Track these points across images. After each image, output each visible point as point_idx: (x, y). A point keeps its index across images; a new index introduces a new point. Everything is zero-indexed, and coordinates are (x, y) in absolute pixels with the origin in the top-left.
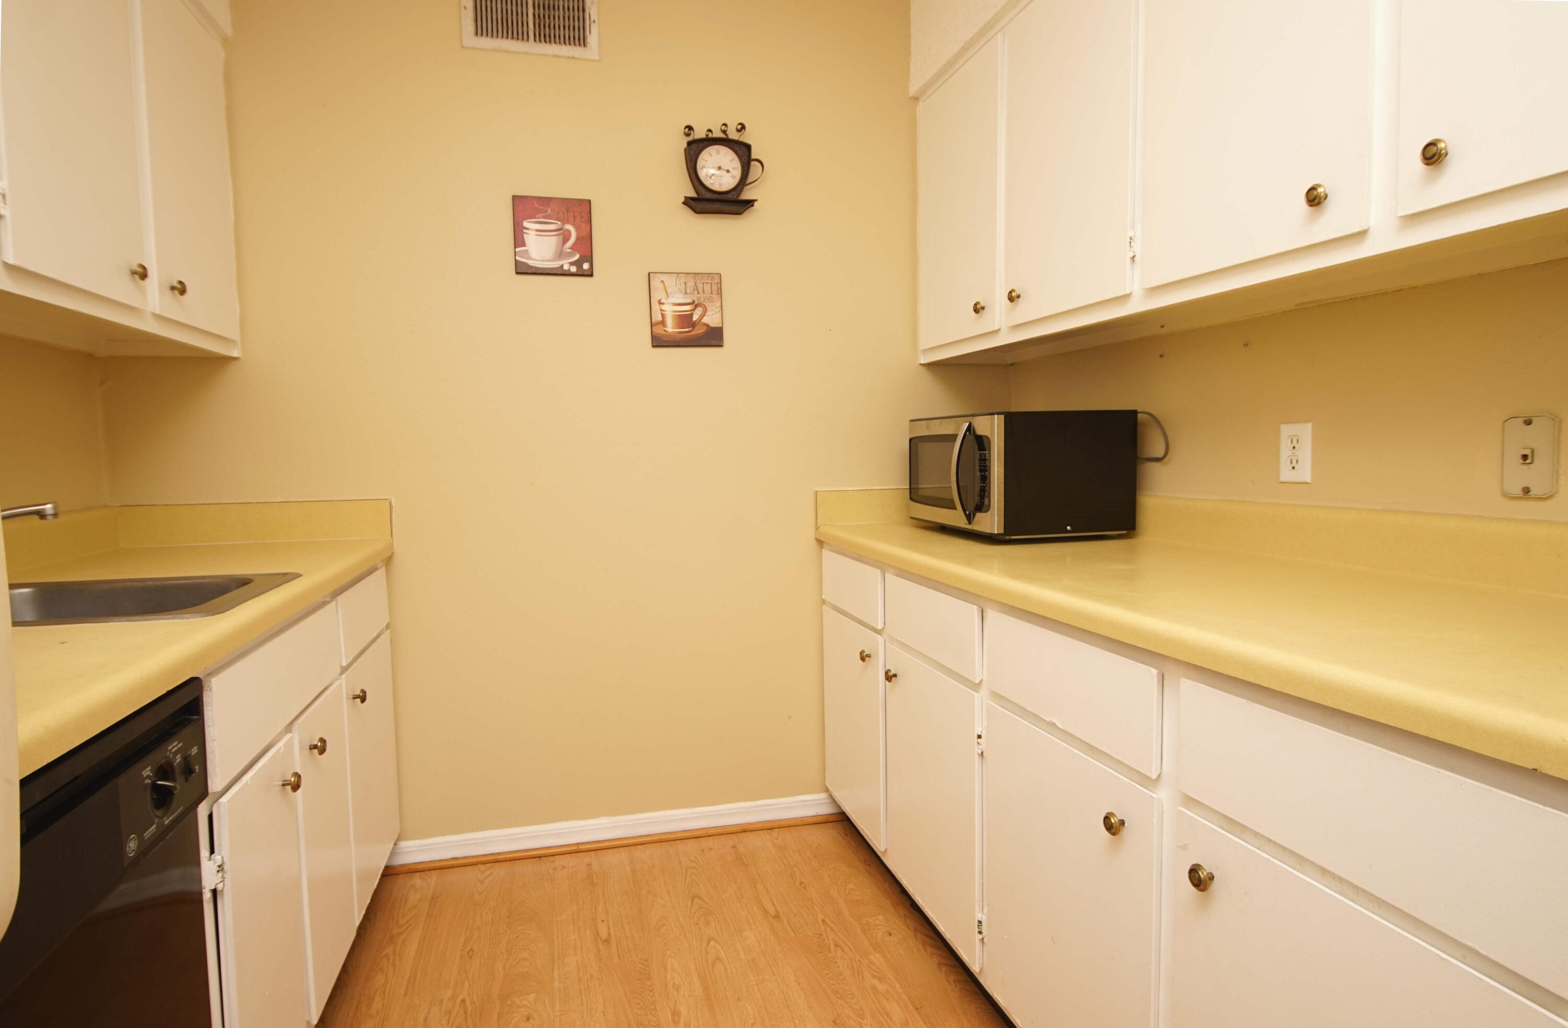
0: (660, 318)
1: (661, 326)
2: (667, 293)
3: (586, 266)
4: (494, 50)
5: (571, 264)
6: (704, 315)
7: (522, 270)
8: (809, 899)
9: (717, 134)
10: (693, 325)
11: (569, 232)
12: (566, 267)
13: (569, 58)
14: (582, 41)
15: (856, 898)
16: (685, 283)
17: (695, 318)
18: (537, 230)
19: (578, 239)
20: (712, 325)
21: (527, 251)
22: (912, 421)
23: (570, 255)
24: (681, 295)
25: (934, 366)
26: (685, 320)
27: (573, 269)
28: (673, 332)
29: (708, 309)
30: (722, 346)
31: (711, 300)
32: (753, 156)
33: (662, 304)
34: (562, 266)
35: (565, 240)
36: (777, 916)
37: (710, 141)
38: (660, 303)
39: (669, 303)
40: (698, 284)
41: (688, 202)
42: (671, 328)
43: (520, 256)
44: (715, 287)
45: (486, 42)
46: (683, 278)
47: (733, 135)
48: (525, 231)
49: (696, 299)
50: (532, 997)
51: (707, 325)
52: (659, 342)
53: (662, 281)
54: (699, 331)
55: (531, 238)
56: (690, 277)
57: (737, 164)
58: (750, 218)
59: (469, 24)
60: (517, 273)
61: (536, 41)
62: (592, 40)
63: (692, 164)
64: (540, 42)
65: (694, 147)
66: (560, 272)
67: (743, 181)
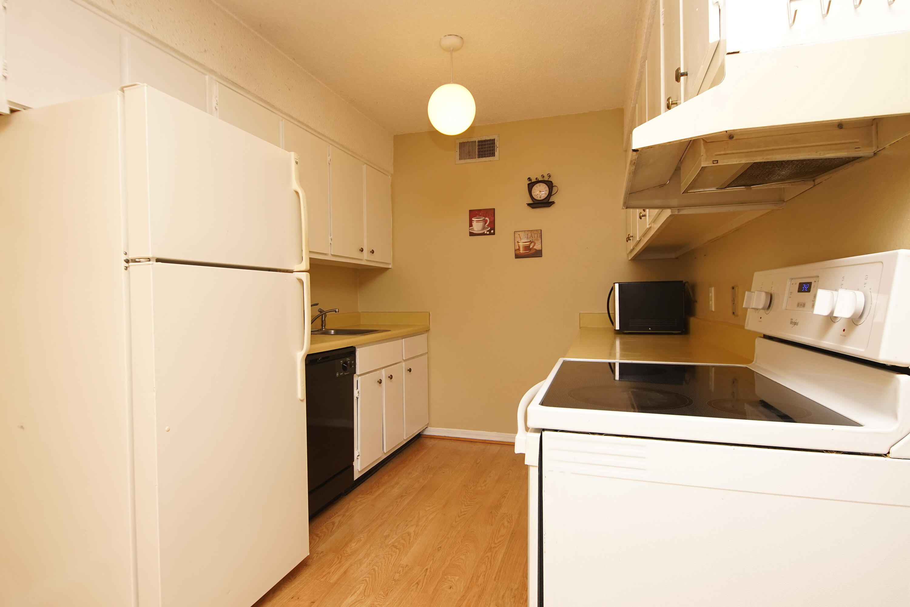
0: (518, 248)
1: (518, 251)
2: (520, 238)
3: (492, 231)
4: (465, 163)
5: (487, 231)
6: (535, 246)
7: (472, 234)
9: (540, 179)
10: (530, 249)
11: (487, 220)
12: (485, 232)
13: (489, 161)
14: (493, 155)
16: (528, 234)
17: (531, 247)
18: (476, 221)
19: (490, 222)
20: (537, 249)
21: (473, 228)
23: (487, 228)
24: (526, 239)
26: (527, 248)
27: (488, 233)
28: (523, 253)
29: (536, 243)
30: (542, 256)
31: (538, 240)
32: (553, 185)
33: (519, 242)
34: (484, 232)
35: (486, 223)
37: (538, 182)
38: (518, 242)
39: (521, 242)
40: (532, 234)
41: (529, 205)
42: (522, 251)
43: (471, 230)
44: (539, 235)
45: (463, 161)
47: (546, 179)
48: (473, 221)
49: (531, 240)
50: (448, 469)
52: (517, 256)
53: (519, 234)
54: (532, 251)
55: (474, 224)
56: (529, 232)
57: (547, 189)
58: (553, 207)
59: (458, 157)
60: (470, 236)
61: (478, 158)
62: (497, 153)
63: (530, 192)
64: (480, 157)
65: (531, 185)
66: (483, 234)
67: (550, 194)
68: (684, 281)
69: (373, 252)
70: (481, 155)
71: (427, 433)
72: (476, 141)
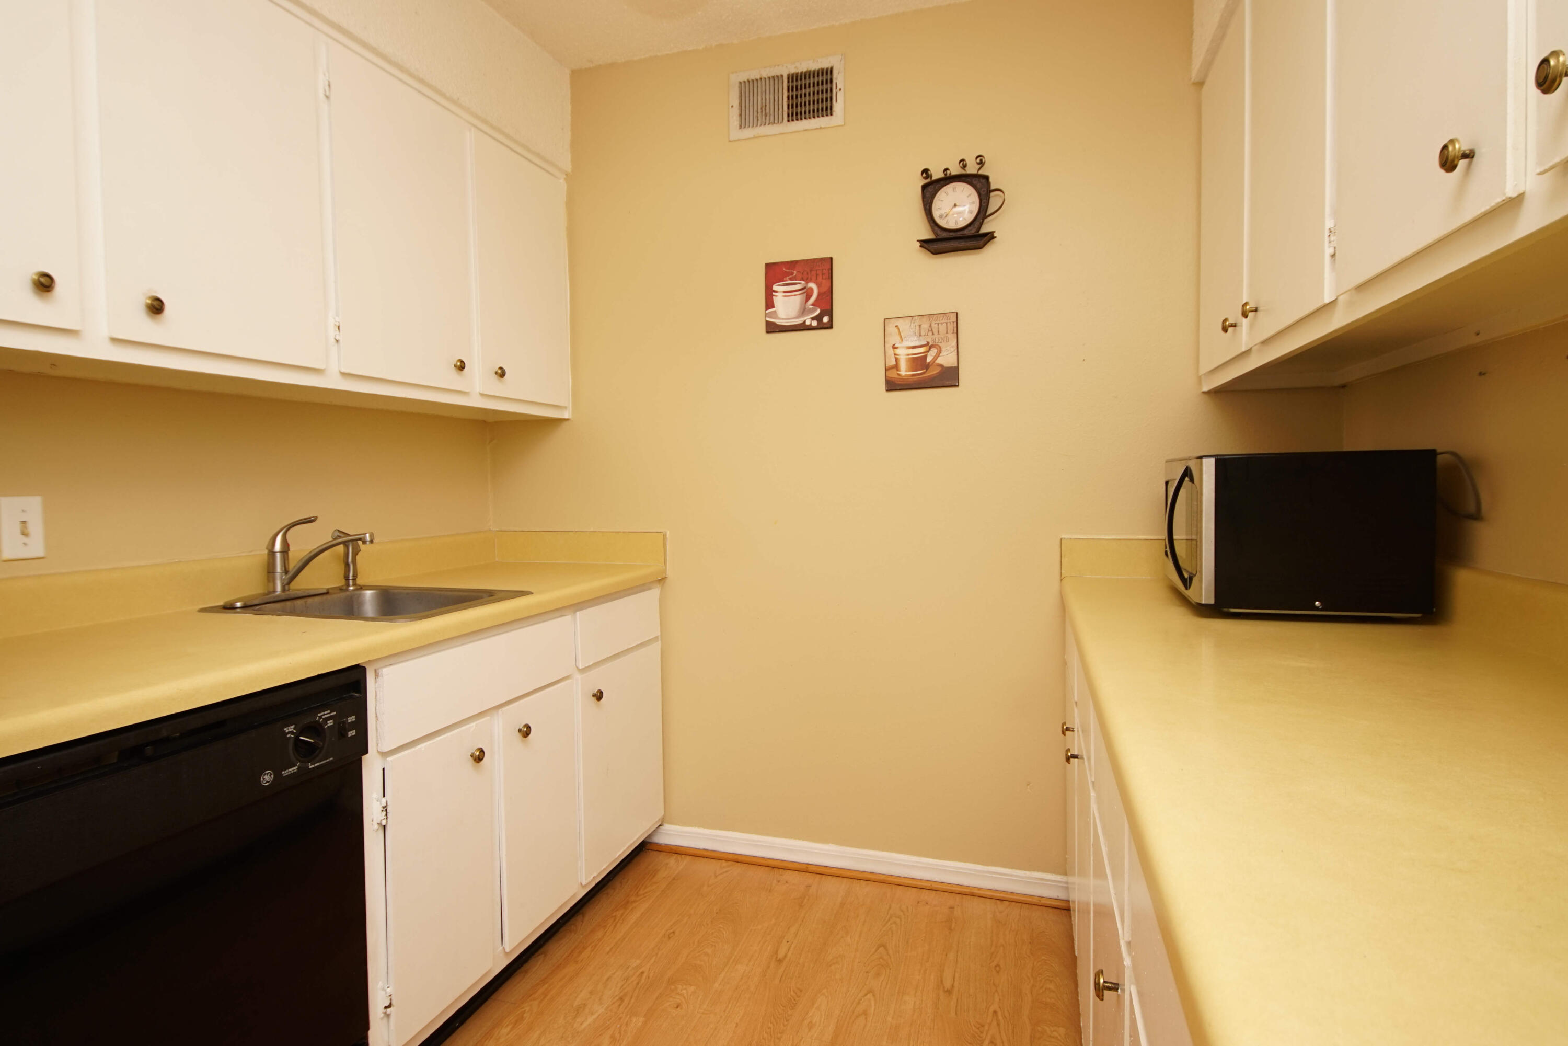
0: (894, 363)
1: (894, 370)
2: (901, 337)
3: (826, 319)
4: (755, 137)
5: (813, 319)
6: (939, 356)
7: (772, 328)
8: (994, 984)
9: (955, 170)
10: (927, 367)
11: (812, 289)
12: (808, 323)
13: (817, 129)
14: (828, 110)
15: (1048, 1000)
16: (920, 326)
17: (929, 359)
18: (785, 292)
19: (819, 295)
20: (946, 365)
21: (775, 311)
22: (1167, 461)
23: (812, 311)
24: (915, 338)
25: (1220, 393)
26: (919, 362)
27: (815, 323)
28: (906, 375)
29: (943, 349)
30: (958, 386)
31: (946, 340)
32: (992, 187)
33: (896, 348)
34: (805, 322)
35: (808, 297)
36: (949, 992)
37: (949, 179)
38: (894, 347)
39: (903, 347)
40: (932, 326)
41: (925, 244)
42: (904, 371)
43: (769, 317)
44: (950, 327)
45: (749, 133)
46: (917, 321)
47: (972, 169)
48: (774, 294)
49: (930, 341)
50: (692, 988)
51: (941, 366)
52: (893, 385)
53: (896, 326)
54: (933, 372)
55: (778, 300)
56: (925, 319)
57: (975, 198)
58: (990, 251)
59: (735, 120)
60: (767, 332)
61: (788, 121)
62: (838, 107)
63: (928, 207)
64: (793, 120)
65: (930, 189)
66: (803, 327)
67: (982, 214)
68: (1439, 450)
69: (501, 373)
70: (797, 111)
71: (663, 839)
72: (782, 76)
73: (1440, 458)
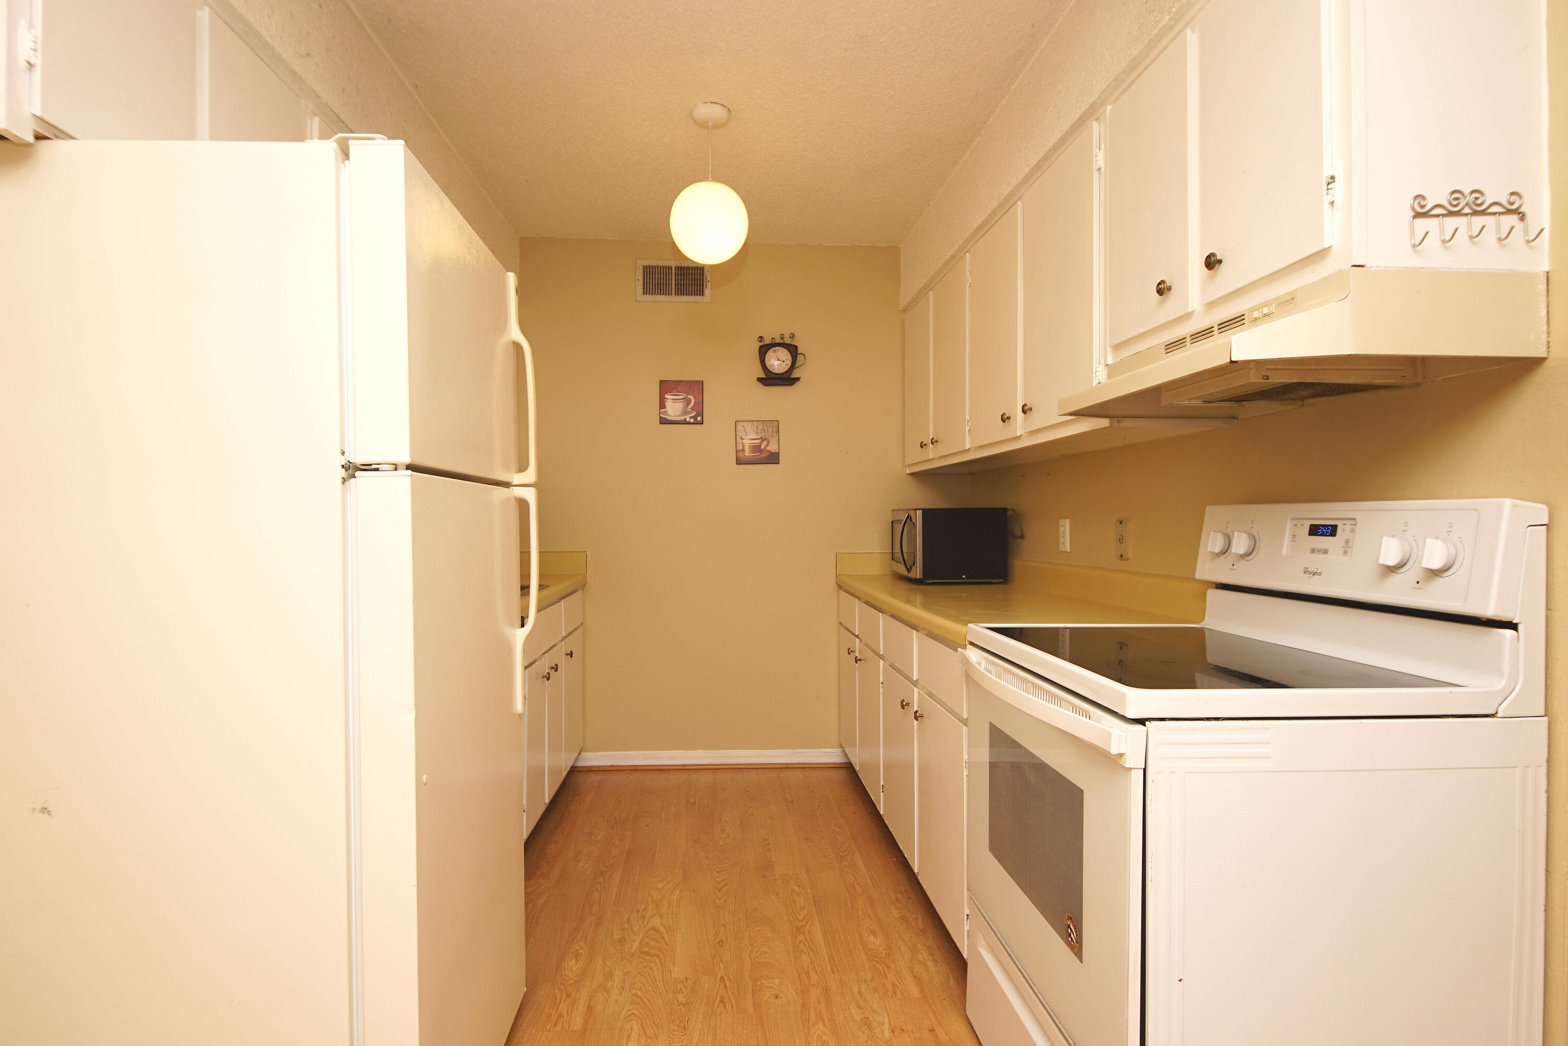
0: (741, 448)
1: (742, 453)
2: (746, 433)
3: (699, 419)
4: (653, 301)
5: (691, 418)
6: (768, 445)
7: (663, 421)
8: (815, 797)
9: (778, 340)
10: (761, 451)
11: (690, 400)
12: (688, 420)
13: (694, 302)
14: (701, 293)
16: (757, 427)
17: (762, 447)
18: (672, 399)
19: (695, 403)
20: (773, 451)
21: (666, 411)
22: (893, 510)
23: (690, 412)
24: (754, 434)
26: (756, 448)
27: (692, 421)
28: (749, 455)
29: (771, 442)
30: (779, 464)
31: (773, 436)
32: (799, 352)
33: (743, 439)
34: (686, 419)
35: (688, 404)
37: (773, 345)
38: (742, 439)
39: (747, 439)
40: (764, 427)
41: (759, 380)
42: (747, 453)
43: (662, 414)
44: (775, 429)
45: (649, 298)
46: (756, 424)
47: (788, 341)
48: (666, 400)
49: (763, 436)
50: (650, 819)
51: (770, 451)
52: (739, 462)
53: (743, 426)
54: (764, 455)
55: (669, 404)
56: (760, 423)
57: (789, 357)
58: (797, 385)
59: (640, 289)
60: (660, 423)
61: (675, 294)
62: (707, 291)
63: (763, 358)
64: (678, 294)
65: (764, 349)
66: (685, 423)
67: (793, 367)
68: (1008, 508)
70: (681, 292)
71: (581, 764)
72: (672, 267)
73: (1009, 512)
